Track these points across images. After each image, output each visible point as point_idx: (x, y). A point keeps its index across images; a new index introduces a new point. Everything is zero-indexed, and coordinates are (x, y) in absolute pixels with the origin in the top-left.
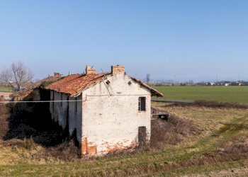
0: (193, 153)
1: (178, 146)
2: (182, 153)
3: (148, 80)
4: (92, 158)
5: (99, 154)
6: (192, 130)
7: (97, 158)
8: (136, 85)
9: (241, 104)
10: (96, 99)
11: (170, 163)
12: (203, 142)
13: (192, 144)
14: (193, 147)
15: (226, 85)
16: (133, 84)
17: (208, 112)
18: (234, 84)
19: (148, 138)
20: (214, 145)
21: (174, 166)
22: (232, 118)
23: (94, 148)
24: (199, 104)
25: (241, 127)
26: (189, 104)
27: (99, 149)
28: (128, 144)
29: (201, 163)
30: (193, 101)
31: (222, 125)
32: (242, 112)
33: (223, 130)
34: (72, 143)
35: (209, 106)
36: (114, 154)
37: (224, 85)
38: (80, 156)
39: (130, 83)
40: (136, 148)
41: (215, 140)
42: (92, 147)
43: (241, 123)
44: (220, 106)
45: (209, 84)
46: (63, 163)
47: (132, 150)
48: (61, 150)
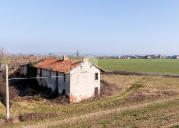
0: (120, 99)
1: (112, 96)
2: (115, 99)
3: (78, 54)
4: (75, 103)
5: (77, 101)
6: (116, 88)
7: (77, 103)
8: (94, 67)
9: (139, 72)
10: (76, 74)
11: (111, 104)
12: (123, 94)
13: (118, 95)
14: (119, 97)
15: (128, 58)
16: (92, 66)
17: (122, 78)
18: (133, 57)
19: (99, 93)
20: (128, 95)
21: (113, 105)
22: (135, 81)
23: (75, 98)
24: (116, 73)
25: (140, 86)
26: (110, 73)
27: (77, 99)
28: (90, 96)
29: (124, 103)
30: (111, 71)
31: (131, 85)
32: (140, 78)
33: (131, 88)
34: (64, 97)
35: (121, 74)
36: (84, 101)
37: (127, 58)
38: (69, 102)
39: (91, 66)
40: (94, 98)
41: (128, 93)
42: (74, 98)
43: (139, 84)
44: (127, 74)
45: (118, 58)
46: (61, 106)
47: (92, 99)
48: (59, 100)
